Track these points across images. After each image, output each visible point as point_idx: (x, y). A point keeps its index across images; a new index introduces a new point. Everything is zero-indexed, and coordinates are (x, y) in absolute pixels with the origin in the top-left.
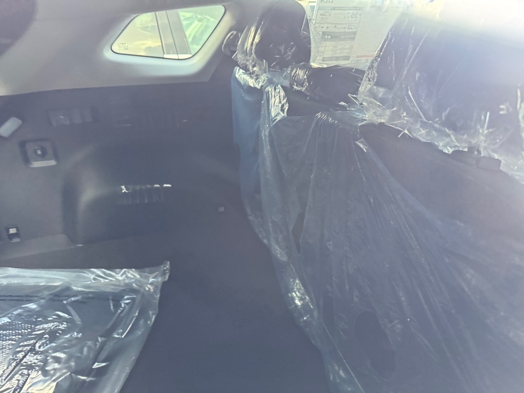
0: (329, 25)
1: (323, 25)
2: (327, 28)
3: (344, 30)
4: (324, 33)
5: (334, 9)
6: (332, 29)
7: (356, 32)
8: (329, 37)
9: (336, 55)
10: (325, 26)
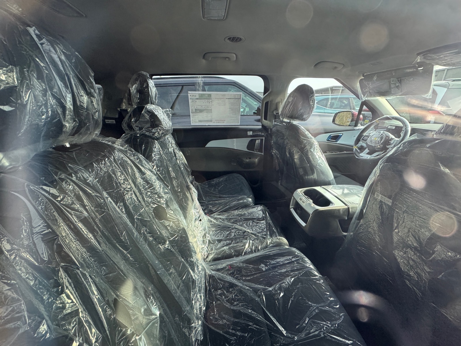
0: (197, 106)
1: (194, 106)
2: (197, 107)
3: (205, 108)
4: (196, 110)
5: (197, 99)
6: (199, 108)
7: (211, 110)
8: (199, 111)
9: (205, 120)
10: (195, 106)
